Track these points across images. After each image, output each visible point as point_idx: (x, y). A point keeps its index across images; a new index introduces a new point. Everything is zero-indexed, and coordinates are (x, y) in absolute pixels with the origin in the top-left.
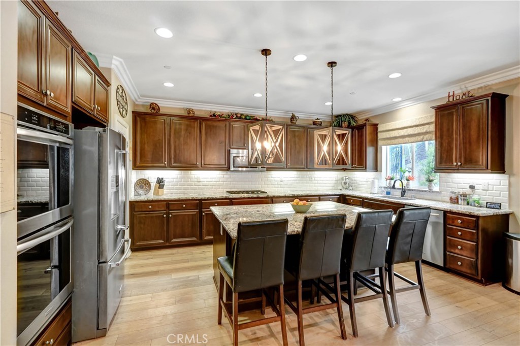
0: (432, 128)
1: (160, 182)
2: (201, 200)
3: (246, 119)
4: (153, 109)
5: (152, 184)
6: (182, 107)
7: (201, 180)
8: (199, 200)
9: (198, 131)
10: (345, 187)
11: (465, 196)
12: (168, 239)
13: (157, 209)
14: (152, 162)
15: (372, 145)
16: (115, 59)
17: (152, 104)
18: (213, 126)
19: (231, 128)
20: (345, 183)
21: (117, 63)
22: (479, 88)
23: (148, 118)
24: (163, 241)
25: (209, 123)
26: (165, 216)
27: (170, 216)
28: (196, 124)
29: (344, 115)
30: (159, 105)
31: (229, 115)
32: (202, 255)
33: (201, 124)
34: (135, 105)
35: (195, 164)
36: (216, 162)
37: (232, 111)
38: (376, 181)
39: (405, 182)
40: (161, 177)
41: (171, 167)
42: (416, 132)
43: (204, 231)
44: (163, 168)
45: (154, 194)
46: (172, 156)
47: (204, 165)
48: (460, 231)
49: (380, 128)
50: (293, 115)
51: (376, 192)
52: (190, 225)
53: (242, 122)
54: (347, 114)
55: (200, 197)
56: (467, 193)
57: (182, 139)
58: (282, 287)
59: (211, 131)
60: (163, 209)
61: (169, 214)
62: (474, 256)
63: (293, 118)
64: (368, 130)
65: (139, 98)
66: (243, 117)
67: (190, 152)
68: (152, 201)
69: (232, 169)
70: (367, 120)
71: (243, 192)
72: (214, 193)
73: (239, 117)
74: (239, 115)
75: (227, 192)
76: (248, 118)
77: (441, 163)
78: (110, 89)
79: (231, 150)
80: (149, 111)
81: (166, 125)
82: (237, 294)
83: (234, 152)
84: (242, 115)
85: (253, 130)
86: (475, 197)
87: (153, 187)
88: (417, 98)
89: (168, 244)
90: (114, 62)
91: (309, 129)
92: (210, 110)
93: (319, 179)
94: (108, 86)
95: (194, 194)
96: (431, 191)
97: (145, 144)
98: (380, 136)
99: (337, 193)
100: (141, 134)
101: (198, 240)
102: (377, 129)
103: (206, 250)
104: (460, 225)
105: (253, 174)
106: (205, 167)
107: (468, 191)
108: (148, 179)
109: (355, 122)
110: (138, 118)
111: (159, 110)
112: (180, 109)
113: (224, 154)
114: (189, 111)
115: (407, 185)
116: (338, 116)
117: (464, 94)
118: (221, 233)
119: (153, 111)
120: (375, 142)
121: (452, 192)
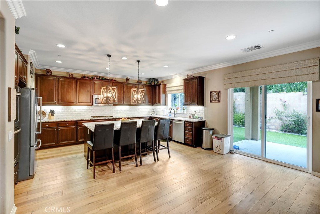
0: (183, 87)
1: (52, 113)
2: (77, 121)
4: (48, 72)
5: (46, 114)
6: (66, 71)
7: (76, 111)
8: (75, 121)
9: (75, 85)
10: (153, 113)
11: (193, 115)
12: (58, 142)
13: (51, 127)
14: (47, 101)
15: (164, 94)
16: (31, 51)
17: (47, 69)
18: (84, 83)
19: (94, 84)
20: (153, 111)
21: (32, 53)
22: (198, 73)
23: (45, 78)
24: (54, 144)
25: (82, 81)
26: (56, 130)
27: (59, 130)
28: (74, 81)
29: (152, 79)
30: (51, 70)
31: (92, 77)
32: (78, 148)
33: (77, 81)
34: (36, 70)
35: (73, 103)
36: (85, 101)
37: (94, 75)
38: (165, 110)
39: (176, 110)
40: (52, 110)
41: (58, 104)
42: (179, 89)
43: (79, 137)
44: (55, 104)
45: (48, 119)
46: (60, 98)
47: (79, 103)
48: (188, 128)
49: (167, 86)
50: (127, 78)
51: (165, 115)
52: (71, 134)
53: (100, 81)
54: (153, 78)
55: (76, 120)
56: (194, 114)
57: (65, 89)
58: (113, 149)
59: (82, 85)
60: (55, 126)
61: (58, 129)
62: (191, 137)
63: (127, 79)
64: (162, 86)
65: (39, 66)
66: (100, 78)
67: (71, 96)
68: (48, 122)
69: (94, 105)
70: (162, 82)
71: (100, 117)
72: (84, 118)
73: (98, 78)
74: (98, 77)
75: (92, 117)
76: (103, 79)
77: (185, 102)
78: (28, 65)
79: (94, 95)
80: (45, 73)
81: (56, 82)
82: (95, 152)
83: (95, 96)
84: (100, 77)
85: (103, 88)
86: (196, 115)
87: (47, 115)
88: (180, 74)
89: (57, 145)
90: (30, 52)
91: (135, 85)
92: (81, 73)
93: (141, 109)
94: (27, 64)
95: (73, 118)
96: (184, 114)
97: (42, 91)
98: (167, 89)
99: (148, 116)
100: (41, 86)
101: (75, 142)
102: (166, 86)
103: (80, 146)
104: (188, 126)
105: (106, 107)
106: (79, 104)
107: (194, 113)
108: (44, 111)
109: (157, 82)
110: (38, 77)
111: (51, 73)
112: (64, 72)
113: (90, 97)
114: (70, 74)
115: (177, 111)
116: (150, 79)
117: (192, 75)
118: (88, 133)
119: (48, 74)
120: (165, 92)
121: (190, 114)
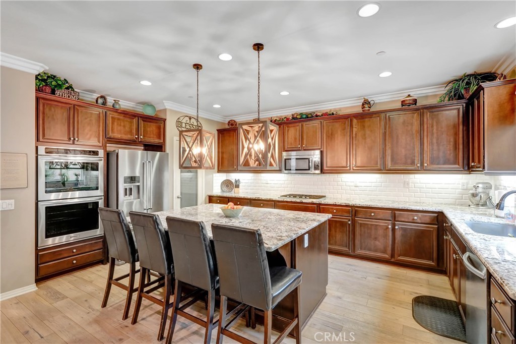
3: (308, 118)
15: (511, 123)
17: (231, 121)
19: (285, 130)
50: (365, 100)
64: (489, 95)
66: (305, 116)
69: (284, 171)
74: (295, 116)
76: (310, 116)
79: (283, 153)
84: (298, 114)
100: (222, 146)
111: (237, 125)
120: (513, 116)
